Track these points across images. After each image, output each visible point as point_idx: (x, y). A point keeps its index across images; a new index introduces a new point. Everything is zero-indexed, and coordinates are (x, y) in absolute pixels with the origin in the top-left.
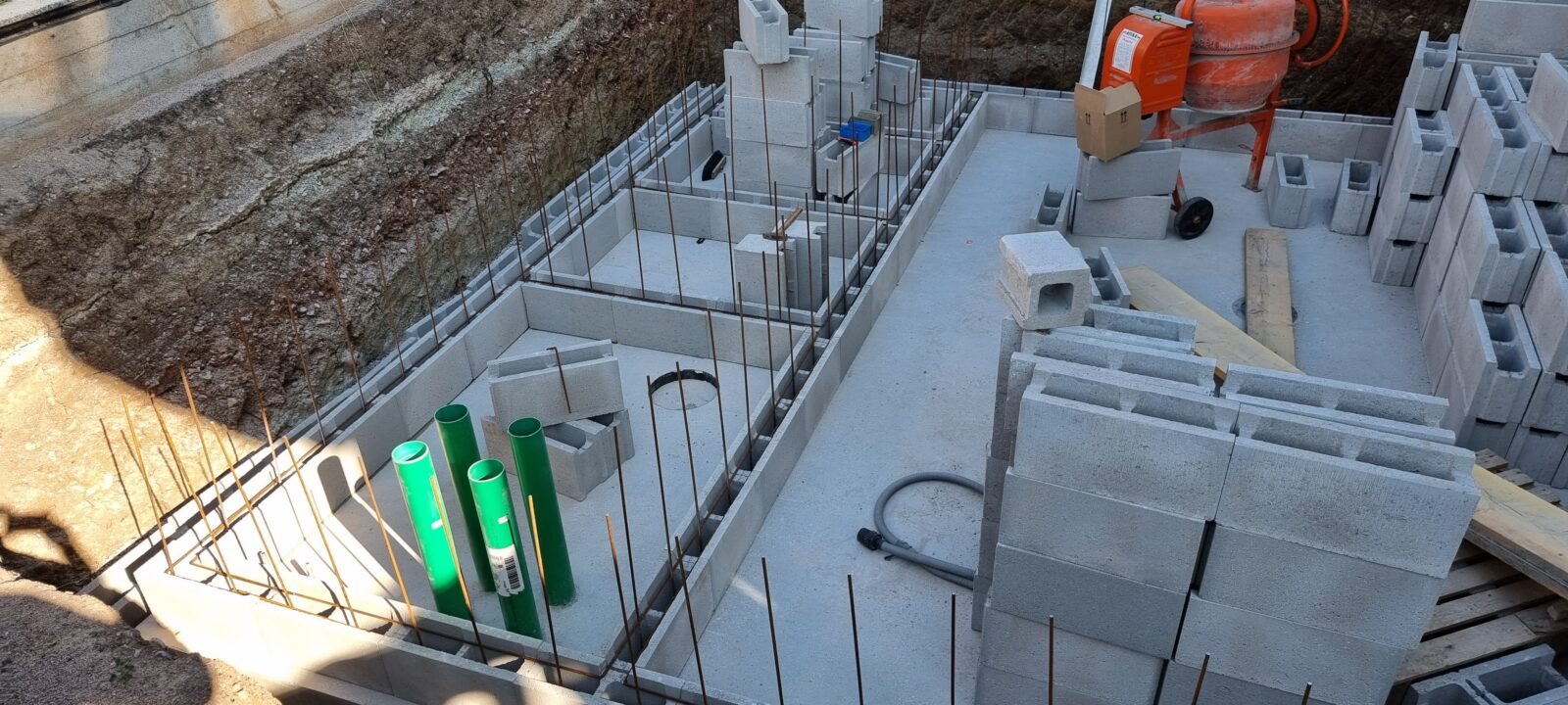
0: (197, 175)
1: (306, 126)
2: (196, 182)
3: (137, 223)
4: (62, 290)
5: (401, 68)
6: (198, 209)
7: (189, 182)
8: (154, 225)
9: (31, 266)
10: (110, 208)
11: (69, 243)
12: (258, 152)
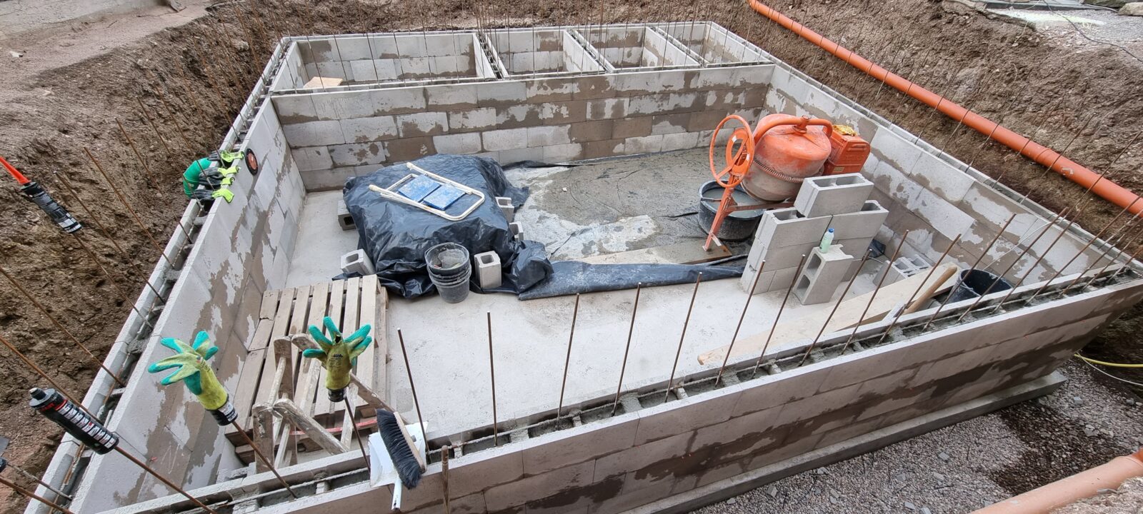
0: (406, 13)
1: (460, 15)
2: (403, 15)
3: (378, 19)
4: (346, 27)
5: (513, 10)
6: (402, 24)
7: (400, 14)
8: (384, 22)
9: (340, 17)
10: (369, 11)
11: (353, 16)
12: (433, 15)
